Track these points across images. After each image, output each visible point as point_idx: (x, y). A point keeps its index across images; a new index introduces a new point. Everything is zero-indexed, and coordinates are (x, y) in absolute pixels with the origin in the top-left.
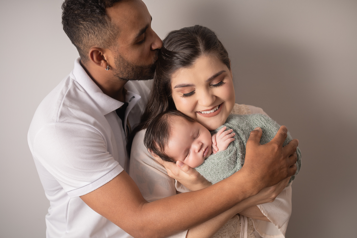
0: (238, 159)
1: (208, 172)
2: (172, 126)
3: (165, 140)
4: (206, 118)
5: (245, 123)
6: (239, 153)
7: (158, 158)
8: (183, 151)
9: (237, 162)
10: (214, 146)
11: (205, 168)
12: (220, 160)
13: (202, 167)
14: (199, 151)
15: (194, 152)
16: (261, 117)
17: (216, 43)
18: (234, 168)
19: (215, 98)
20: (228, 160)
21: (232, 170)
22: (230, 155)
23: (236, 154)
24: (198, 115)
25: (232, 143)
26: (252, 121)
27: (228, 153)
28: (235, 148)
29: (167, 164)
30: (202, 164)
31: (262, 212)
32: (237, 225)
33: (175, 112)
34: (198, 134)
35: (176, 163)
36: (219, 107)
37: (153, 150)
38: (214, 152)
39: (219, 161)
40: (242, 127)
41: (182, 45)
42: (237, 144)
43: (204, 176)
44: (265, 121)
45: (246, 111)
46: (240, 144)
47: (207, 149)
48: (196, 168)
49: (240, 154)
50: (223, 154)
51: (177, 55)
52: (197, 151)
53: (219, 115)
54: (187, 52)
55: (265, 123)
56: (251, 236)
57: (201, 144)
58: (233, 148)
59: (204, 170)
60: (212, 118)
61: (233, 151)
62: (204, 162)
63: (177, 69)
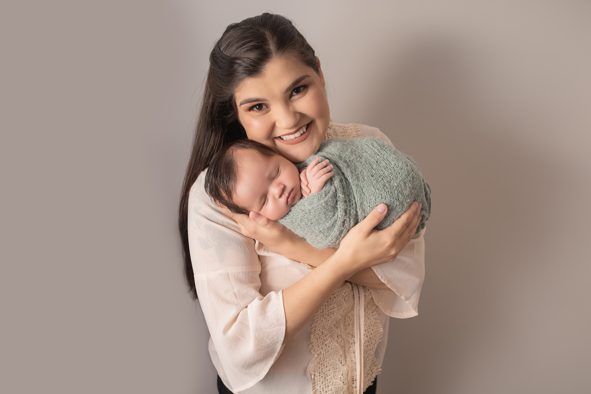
0: (339, 203)
1: (297, 224)
2: (239, 164)
3: (231, 184)
4: (289, 146)
5: (350, 150)
6: (340, 195)
7: (226, 209)
8: (258, 199)
9: (337, 208)
10: (303, 187)
11: (292, 219)
12: (313, 205)
13: (287, 217)
14: (280, 196)
15: (274, 198)
16: (373, 142)
17: (293, 37)
18: (333, 216)
19: (298, 116)
20: (324, 205)
21: (331, 219)
22: (326, 199)
23: (335, 195)
24: (278, 142)
25: (330, 180)
26: (360, 147)
27: (324, 196)
28: (333, 188)
29: (239, 217)
30: (288, 214)
31: (380, 277)
32: (349, 297)
33: (243, 143)
34: (278, 172)
35: (249, 215)
36: (307, 129)
37: (219, 199)
38: (304, 195)
39: (311, 208)
40: (345, 157)
41: (245, 46)
42: (336, 182)
43: (293, 230)
44: (379, 147)
45: (356, 133)
46: (340, 181)
47: (292, 193)
48: (279, 221)
49: (342, 196)
50: (316, 197)
51: (238, 61)
52: (277, 197)
53: (308, 140)
54: (252, 55)
55: (379, 149)
56: (373, 314)
57: (282, 187)
58: (331, 189)
59: (292, 221)
60: (298, 144)
61: (331, 193)
62: (290, 211)
63: (240, 80)
